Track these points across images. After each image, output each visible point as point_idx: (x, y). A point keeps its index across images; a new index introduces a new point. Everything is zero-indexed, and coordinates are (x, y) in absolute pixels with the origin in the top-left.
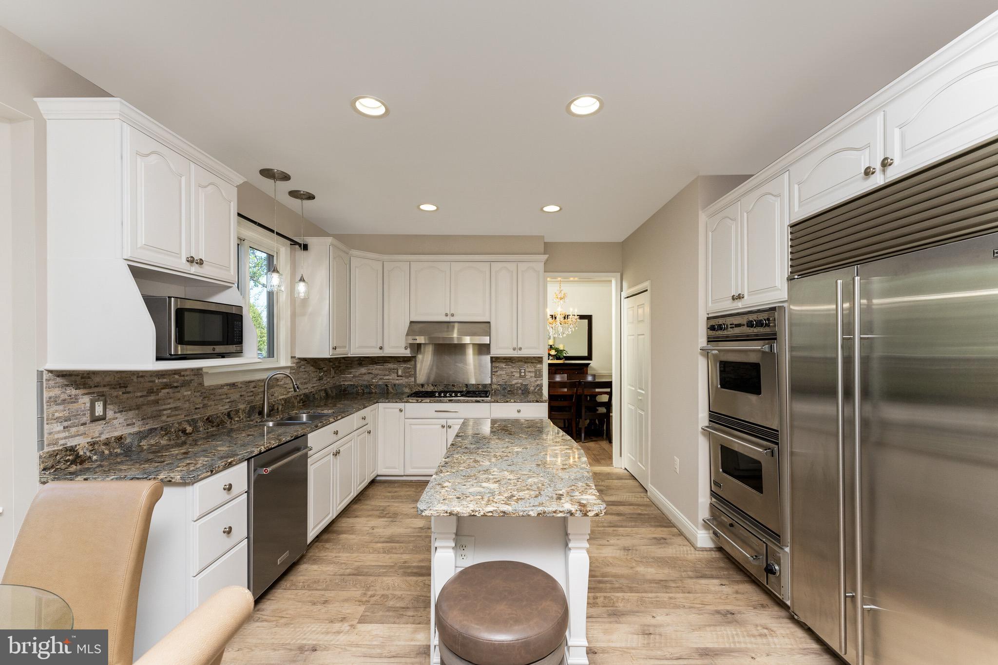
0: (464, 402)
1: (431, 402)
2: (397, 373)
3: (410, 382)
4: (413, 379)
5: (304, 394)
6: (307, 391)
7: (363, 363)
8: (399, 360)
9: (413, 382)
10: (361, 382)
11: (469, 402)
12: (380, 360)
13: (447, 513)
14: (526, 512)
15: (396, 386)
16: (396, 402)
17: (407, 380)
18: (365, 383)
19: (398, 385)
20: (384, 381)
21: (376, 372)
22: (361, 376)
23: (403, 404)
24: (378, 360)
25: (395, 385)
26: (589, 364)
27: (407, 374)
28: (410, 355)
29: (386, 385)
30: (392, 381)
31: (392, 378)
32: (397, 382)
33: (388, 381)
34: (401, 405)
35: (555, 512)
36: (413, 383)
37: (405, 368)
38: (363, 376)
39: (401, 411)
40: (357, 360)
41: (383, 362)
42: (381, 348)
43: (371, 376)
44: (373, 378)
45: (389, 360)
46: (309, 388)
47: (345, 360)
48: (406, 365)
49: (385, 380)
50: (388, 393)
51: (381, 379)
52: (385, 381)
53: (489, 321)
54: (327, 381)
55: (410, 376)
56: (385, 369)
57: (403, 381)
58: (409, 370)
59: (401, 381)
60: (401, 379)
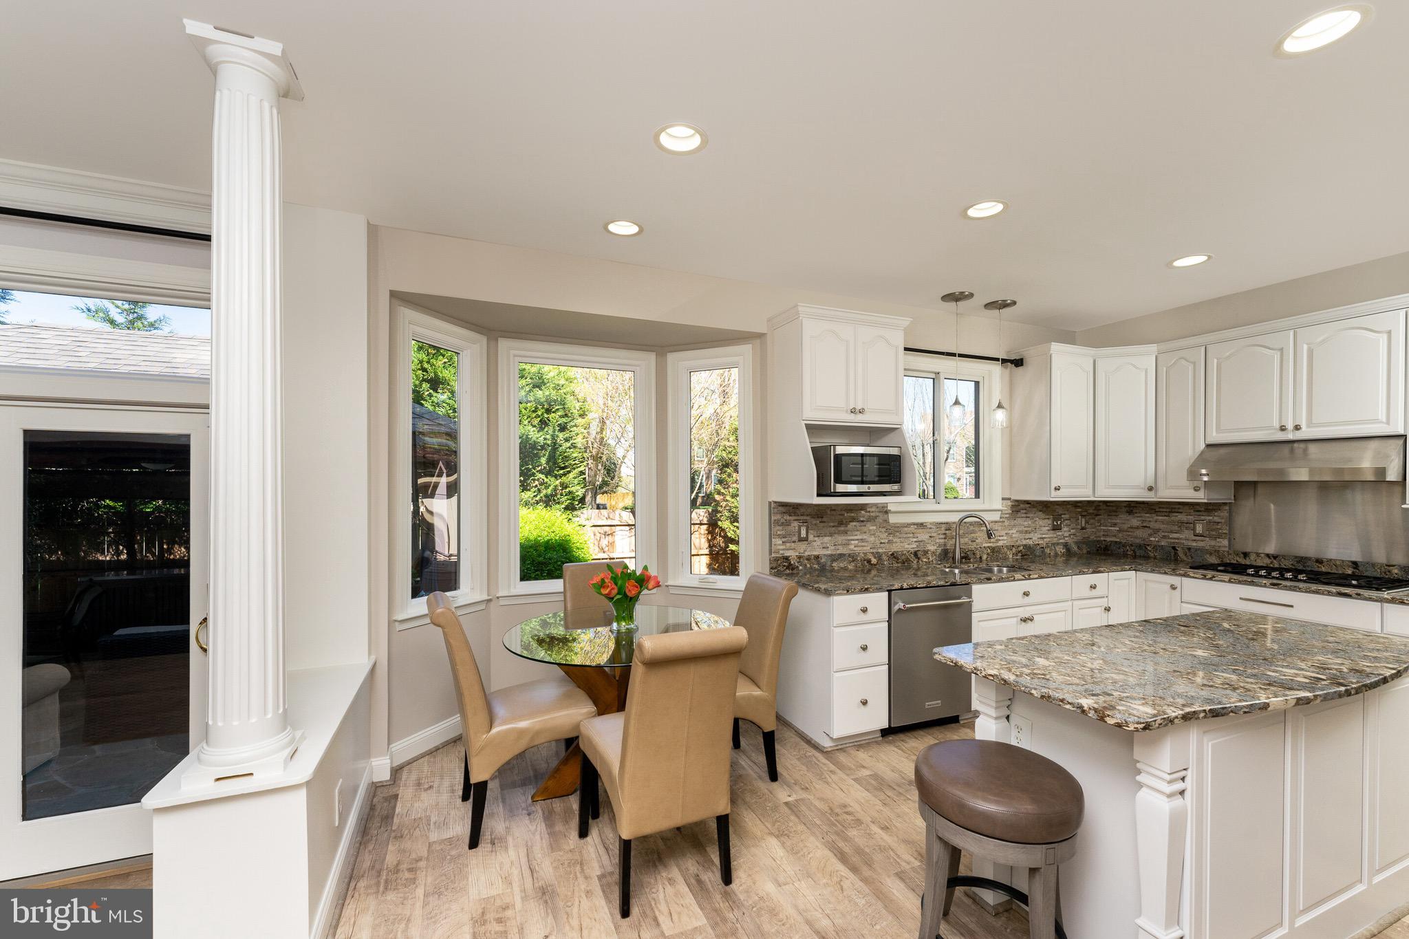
0: (1306, 592)
1: (1232, 582)
2: (1194, 529)
3: (1219, 547)
4: (1226, 542)
5: (1025, 546)
6: (1030, 542)
7: (1134, 511)
8: (1198, 508)
9: (1225, 547)
10: (1132, 539)
12: (1163, 508)
15: (1192, 550)
16: (1165, 573)
17: (1213, 543)
18: (1138, 541)
19: (1196, 550)
20: (1169, 540)
21: (1157, 526)
22: (1131, 530)
23: (1179, 578)
24: (1160, 508)
25: (1189, 549)
27: (1214, 533)
29: (1174, 548)
30: (1184, 542)
31: (1184, 538)
32: (1194, 544)
33: (1177, 541)
34: (1175, 580)
36: (1227, 549)
37: (1210, 522)
38: (1135, 530)
39: (1173, 588)
40: (1125, 507)
41: (1168, 510)
42: (1150, 489)
43: (1150, 531)
44: (1150, 535)
45: (1179, 508)
46: (1034, 538)
47: (1107, 506)
48: (1211, 518)
49: (1171, 538)
50: (1176, 560)
51: (1164, 537)
52: (1172, 541)
54: (1070, 533)
55: (1220, 536)
56: (1173, 523)
57: (1207, 543)
58: (1219, 527)
59: (1201, 544)
60: (1203, 541)
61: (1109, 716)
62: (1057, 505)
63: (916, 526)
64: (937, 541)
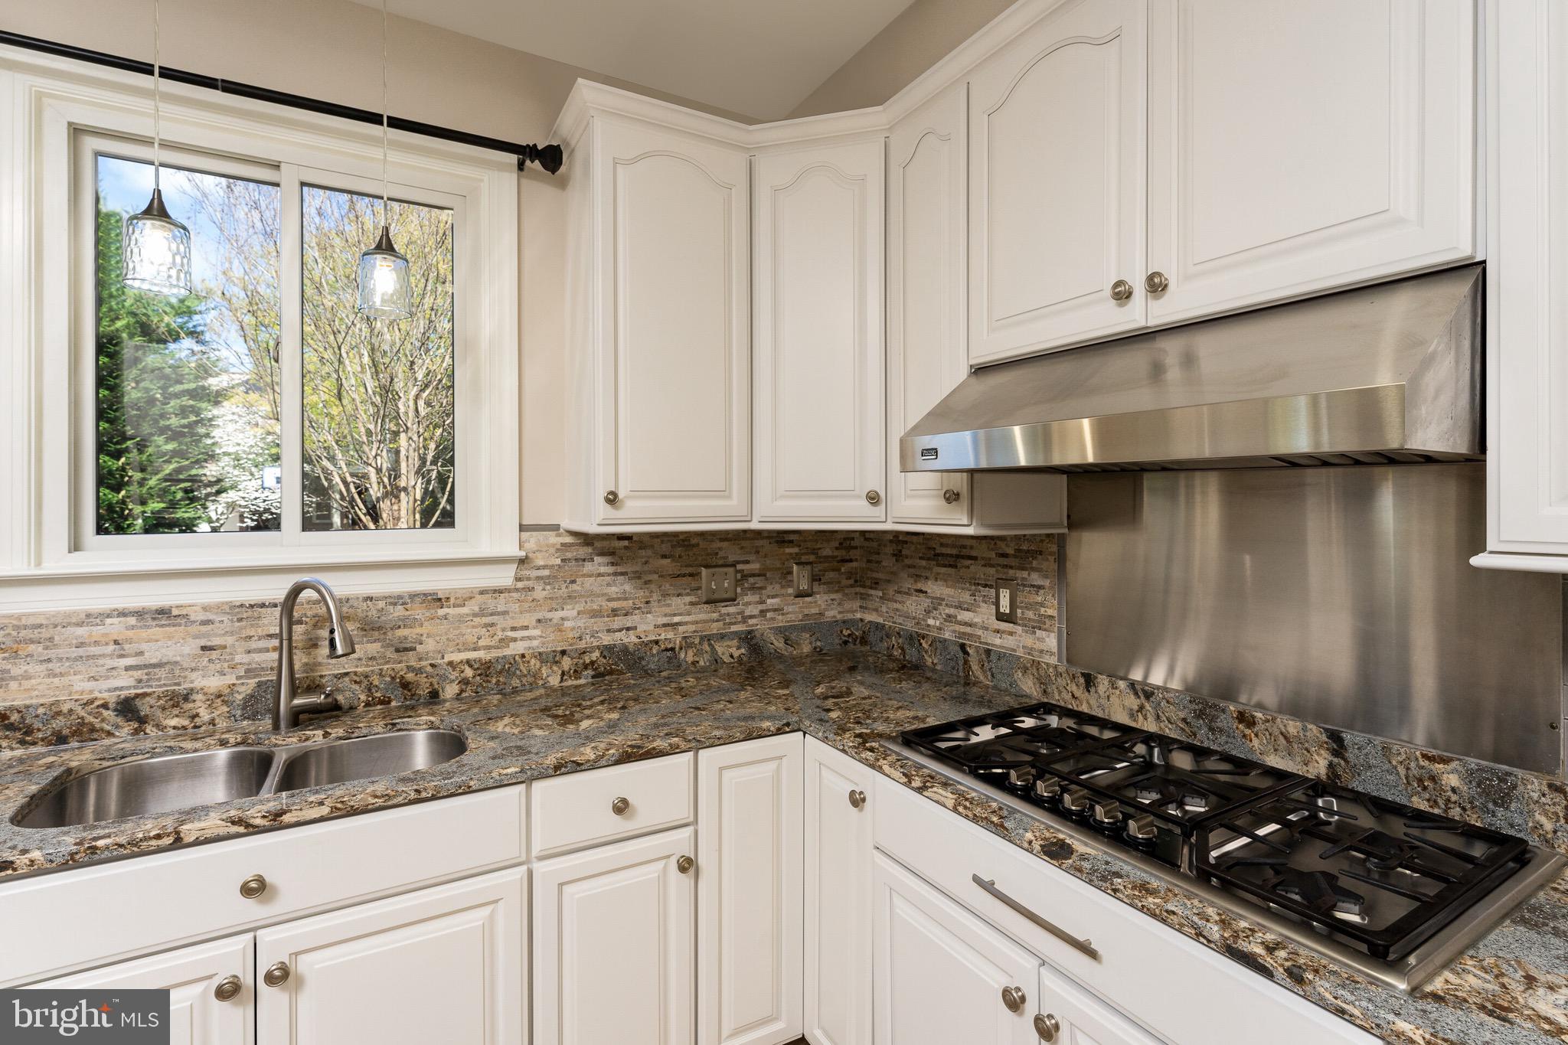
3: (1042, 651)
5: (610, 648)
6: (631, 639)
8: (1005, 547)
9: (1052, 654)
10: (900, 620)
15: (993, 657)
17: (1029, 640)
18: (908, 625)
19: (1000, 656)
20: (958, 628)
22: (901, 597)
25: (988, 652)
27: (1032, 615)
29: (963, 647)
30: (980, 632)
31: (981, 623)
32: (998, 641)
33: (968, 630)
36: (1055, 660)
37: (1025, 584)
43: (926, 604)
44: (928, 613)
46: (641, 628)
49: (960, 623)
51: (950, 618)
52: (963, 629)
54: (761, 607)
55: (1042, 624)
57: (1016, 641)
58: (1039, 599)
59: (1009, 642)
60: (1011, 634)
62: (722, 540)
63: (132, 621)
64: (238, 658)
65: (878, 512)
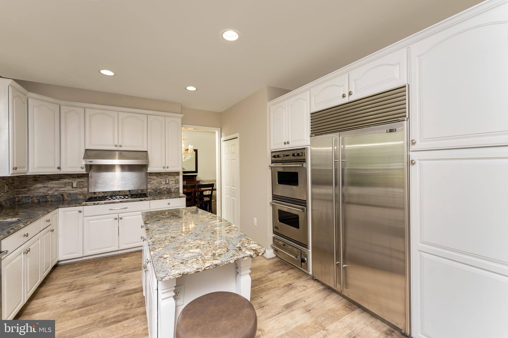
0: (131, 202)
1: (106, 204)
2: (72, 186)
3: (84, 191)
4: (86, 189)
7: (38, 179)
8: (74, 176)
9: (86, 191)
10: (37, 194)
11: (136, 201)
12: (56, 177)
13: (180, 275)
14: (229, 261)
16: (76, 206)
17: (81, 190)
18: (40, 194)
19: (73, 194)
20: (59, 192)
21: (52, 186)
22: (36, 189)
23: (82, 207)
24: (54, 177)
25: (70, 194)
26: (196, 175)
27: (81, 186)
28: (86, 173)
29: (62, 195)
30: (67, 191)
31: (68, 189)
32: (72, 192)
33: (63, 191)
34: (80, 208)
35: (243, 258)
36: (87, 192)
37: (79, 182)
38: (39, 189)
39: (80, 212)
40: (32, 178)
41: (58, 178)
42: (59, 168)
43: (48, 189)
44: (48, 191)
45: (64, 177)
48: (80, 180)
49: (61, 191)
50: (63, 200)
51: (56, 190)
52: (61, 192)
53: (146, 150)
55: (84, 187)
56: (61, 183)
57: (78, 191)
58: (83, 183)
59: (75, 191)
60: (76, 190)
61: (260, 253)
65: (59, 170)
